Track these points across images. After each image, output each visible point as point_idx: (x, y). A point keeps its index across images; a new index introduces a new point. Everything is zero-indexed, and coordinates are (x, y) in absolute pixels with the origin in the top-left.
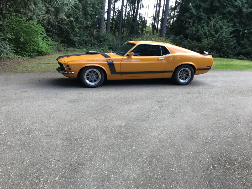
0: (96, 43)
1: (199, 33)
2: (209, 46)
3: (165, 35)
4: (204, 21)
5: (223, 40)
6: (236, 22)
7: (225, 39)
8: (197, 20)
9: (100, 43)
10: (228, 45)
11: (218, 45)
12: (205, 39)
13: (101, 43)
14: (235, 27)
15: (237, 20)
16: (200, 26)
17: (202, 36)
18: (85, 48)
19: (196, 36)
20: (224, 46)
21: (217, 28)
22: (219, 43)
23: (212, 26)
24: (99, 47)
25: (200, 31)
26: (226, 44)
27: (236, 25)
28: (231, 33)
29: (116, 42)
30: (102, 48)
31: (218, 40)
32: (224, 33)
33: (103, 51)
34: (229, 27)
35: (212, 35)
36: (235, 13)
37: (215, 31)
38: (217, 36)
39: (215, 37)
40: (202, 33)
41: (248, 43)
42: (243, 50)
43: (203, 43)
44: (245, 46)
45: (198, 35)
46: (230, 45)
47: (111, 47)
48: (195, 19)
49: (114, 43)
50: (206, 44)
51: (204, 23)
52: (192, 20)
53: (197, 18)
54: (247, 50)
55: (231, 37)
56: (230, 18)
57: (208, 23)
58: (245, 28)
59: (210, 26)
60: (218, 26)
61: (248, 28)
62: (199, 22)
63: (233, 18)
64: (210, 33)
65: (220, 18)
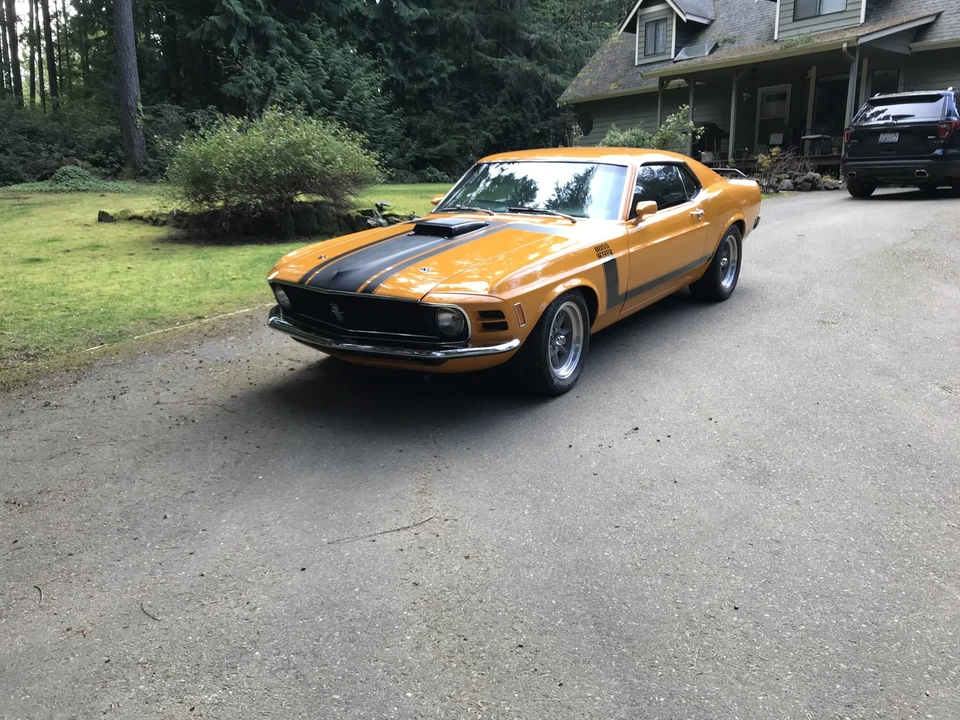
1: (276, 94)
3: (140, 107)
4: (280, 49)
5: (367, 117)
6: (384, 52)
8: (253, 44)
10: (384, 133)
14: (383, 71)
15: (385, 46)
16: (273, 65)
21: (335, 74)
23: (318, 66)
25: (279, 88)
27: (386, 64)
32: (366, 93)
34: (368, 70)
35: (324, 102)
36: (375, 22)
37: (328, 85)
38: (343, 103)
39: (334, 109)
40: (289, 92)
41: (440, 124)
42: (431, 150)
44: (434, 135)
46: (390, 134)
48: (244, 38)
51: (281, 54)
52: (234, 39)
53: (249, 36)
54: (442, 150)
55: (384, 108)
56: (361, 39)
57: (291, 53)
58: (410, 74)
59: (308, 68)
60: (337, 68)
61: (420, 72)
62: (263, 52)
63: (372, 38)
64: (316, 94)
65: (332, 36)
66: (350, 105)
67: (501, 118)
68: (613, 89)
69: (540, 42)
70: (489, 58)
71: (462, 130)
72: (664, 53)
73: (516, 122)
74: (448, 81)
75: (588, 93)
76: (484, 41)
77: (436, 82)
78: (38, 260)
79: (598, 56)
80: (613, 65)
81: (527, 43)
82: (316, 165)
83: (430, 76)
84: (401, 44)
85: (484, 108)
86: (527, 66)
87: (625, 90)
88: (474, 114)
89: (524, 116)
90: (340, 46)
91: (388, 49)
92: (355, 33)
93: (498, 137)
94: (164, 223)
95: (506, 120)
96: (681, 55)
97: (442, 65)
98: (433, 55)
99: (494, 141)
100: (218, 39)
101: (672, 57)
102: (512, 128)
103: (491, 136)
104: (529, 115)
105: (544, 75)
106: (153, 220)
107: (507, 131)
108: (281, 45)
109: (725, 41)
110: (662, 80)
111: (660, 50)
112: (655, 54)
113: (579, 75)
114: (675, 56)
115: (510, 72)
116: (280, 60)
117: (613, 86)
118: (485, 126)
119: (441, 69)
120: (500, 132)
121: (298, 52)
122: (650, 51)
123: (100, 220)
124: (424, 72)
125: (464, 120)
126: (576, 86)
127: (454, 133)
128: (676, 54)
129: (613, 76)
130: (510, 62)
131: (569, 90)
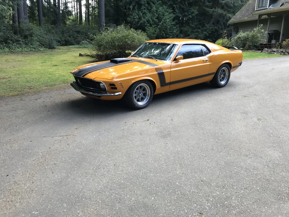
0: (20, 39)
1: (142, 21)
2: (155, 35)
4: (144, 7)
5: (167, 28)
6: (176, 8)
7: (169, 27)
8: (137, 6)
9: (25, 39)
11: (163, 34)
12: (150, 28)
13: (27, 38)
14: (174, 14)
15: (176, 6)
16: (142, 12)
17: (146, 24)
18: (7, 47)
19: (139, 25)
20: (168, 35)
21: (159, 15)
22: (164, 31)
23: (154, 12)
24: (26, 44)
25: (143, 19)
26: (170, 33)
27: (176, 12)
28: (174, 20)
29: (45, 36)
30: (31, 46)
31: (163, 28)
32: (168, 20)
33: (34, 50)
34: (170, 13)
35: (155, 23)
37: (157, 18)
38: (161, 23)
39: (158, 25)
40: (145, 20)
41: (190, 30)
43: (148, 32)
44: (188, 33)
45: (141, 23)
46: (174, 33)
47: (42, 43)
48: (135, 4)
49: (43, 37)
50: (152, 33)
51: (145, 9)
52: (132, 5)
54: (190, 38)
55: (173, 25)
56: (169, 4)
57: (148, 9)
58: (183, 14)
59: (152, 13)
60: (160, 13)
61: (186, 14)
62: (139, 8)
63: (172, 3)
64: (153, 21)
65: (160, 3)
66: (163, 24)
67: (211, 28)
68: (246, 19)
69: (226, 4)
70: (208, 9)
71: (197, 32)
72: (265, 6)
73: (216, 29)
74: (195, 16)
75: (238, 20)
76: (208, 3)
77: (191, 17)
78: (56, 65)
79: (243, 8)
80: (248, 10)
81: (222, 4)
82: (129, 42)
83: (190, 15)
84: (181, 5)
85: (206, 25)
86: (220, 11)
87: (250, 19)
88: (203, 27)
89: (219, 28)
90: (162, 6)
91: (177, 7)
92: (167, 2)
93: (209, 34)
94: (94, 57)
95: (212, 29)
96: (271, 7)
97: (193, 11)
98: (191, 8)
99: (208, 35)
100: (128, 5)
101: (268, 7)
102: (214, 31)
103: (207, 33)
104: (220, 27)
105: (226, 14)
106: (92, 56)
107: (212, 32)
108: (145, 6)
109: (286, 2)
110: (259, 15)
111: (264, 5)
112: (262, 7)
113: (236, 14)
114: (269, 7)
115: (215, 13)
116: (144, 11)
117: (246, 18)
118: (206, 30)
119: (193, 13)
120: (210, 32)
121: (150, 8)
122: (260, 6)
123: (80, 56)
124: (188, 14)
125: (199, 29)
126: (234, 18)
127: (195, 33)
128: (269, 6)
129: (247, 14)
130: (215, 10)
131: (232, 19)
